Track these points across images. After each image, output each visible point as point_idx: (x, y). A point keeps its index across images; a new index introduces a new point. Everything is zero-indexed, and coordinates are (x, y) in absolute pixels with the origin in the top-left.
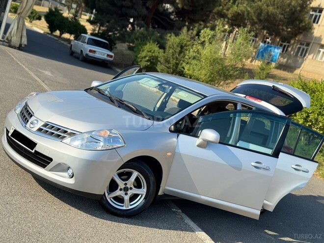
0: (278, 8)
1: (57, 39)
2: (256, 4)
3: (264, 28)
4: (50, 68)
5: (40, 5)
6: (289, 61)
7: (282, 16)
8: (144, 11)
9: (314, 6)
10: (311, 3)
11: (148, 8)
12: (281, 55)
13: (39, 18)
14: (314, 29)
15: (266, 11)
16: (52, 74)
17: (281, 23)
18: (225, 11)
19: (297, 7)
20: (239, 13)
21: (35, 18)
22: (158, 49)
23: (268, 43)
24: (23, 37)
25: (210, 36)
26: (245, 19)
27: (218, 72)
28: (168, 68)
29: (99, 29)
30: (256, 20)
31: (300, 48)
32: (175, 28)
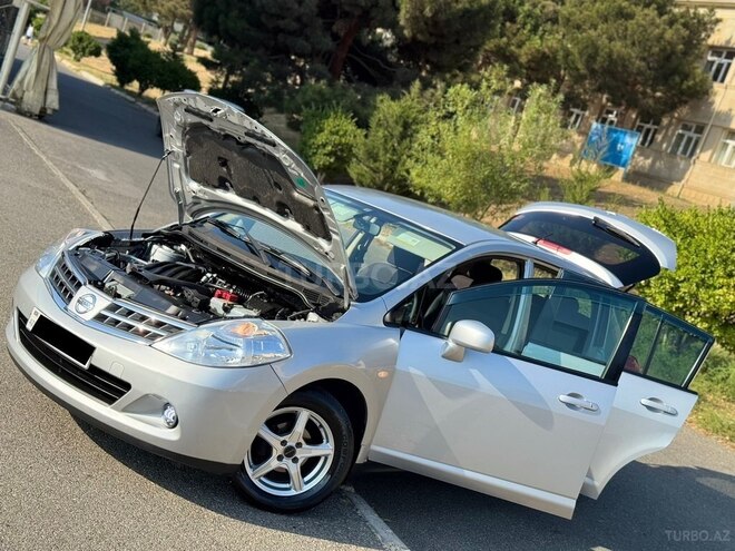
0: (633, 44)
1: (133, 100)
2: (584, 34)
3: (600, 90)
4: (105, 163)
5: (103, 24)
6: (658, 164)
7: (643, 64)
8: (327, 43)
9: (716, 44)
10: (709, 36)
11: (335, 37)
12: (641, 149)
13: (97, 53)
14: (715, 94)
15: (607, 50)
16: (107, 176)
17: (639, 78)
18: (513, 48)
19: (678, 44)
20: (544, 53)
21: (87, 51)
22: (354, 128)
23: (612, 122)
24: (49, 91)
25: (467, 102)
26: (559, 66)
27: (484, 183)
28: (375, 172)
29: (227, 78)
30: (583, 71)
31: (681, 137)
32: (395, 83)
